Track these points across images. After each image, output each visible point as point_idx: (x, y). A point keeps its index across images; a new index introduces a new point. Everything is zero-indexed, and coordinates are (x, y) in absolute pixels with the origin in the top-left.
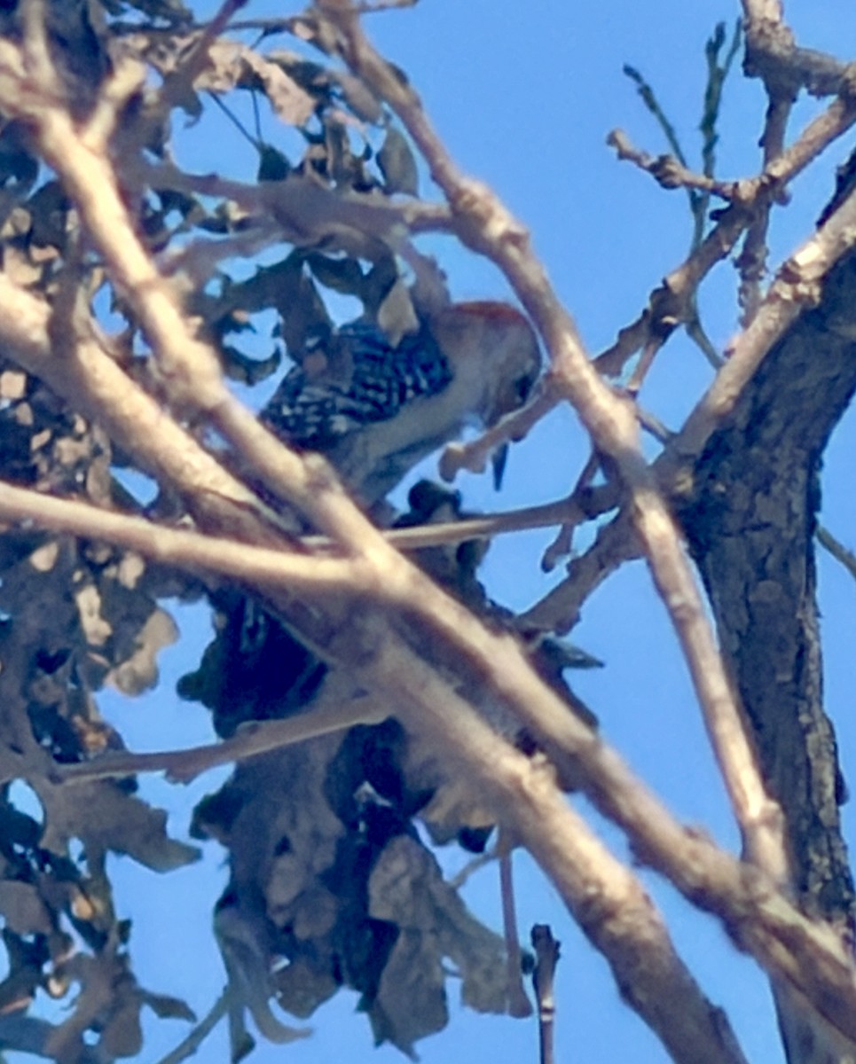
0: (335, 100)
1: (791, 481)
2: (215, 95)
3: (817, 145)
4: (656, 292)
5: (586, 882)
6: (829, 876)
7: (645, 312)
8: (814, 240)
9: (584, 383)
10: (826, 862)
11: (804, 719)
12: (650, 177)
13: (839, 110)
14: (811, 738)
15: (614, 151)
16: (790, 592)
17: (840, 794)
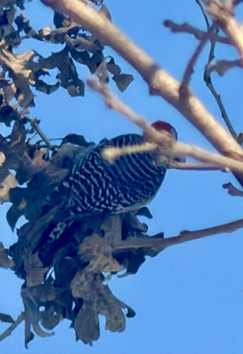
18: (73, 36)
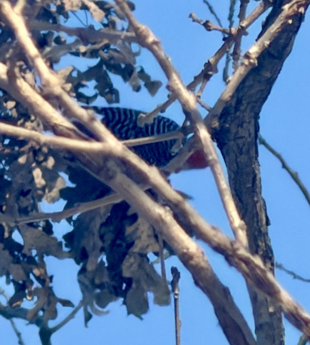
0: (112, 13)
1: (250, 123)
2: (73, 12)
3: (256, 16)
4: (206, 63)
5: (183, 248)
6: (265, 249)
7: (203, 70)
8: (255, 45)
9: (179, 89)
10: (264, 244)
11: (256, 199)
12: (203, 27)
13: (263, 5)
14: (258, 205)
15: (191, 19)
16: (250, 159)
17: (268, 223)
18: (105, 51)
